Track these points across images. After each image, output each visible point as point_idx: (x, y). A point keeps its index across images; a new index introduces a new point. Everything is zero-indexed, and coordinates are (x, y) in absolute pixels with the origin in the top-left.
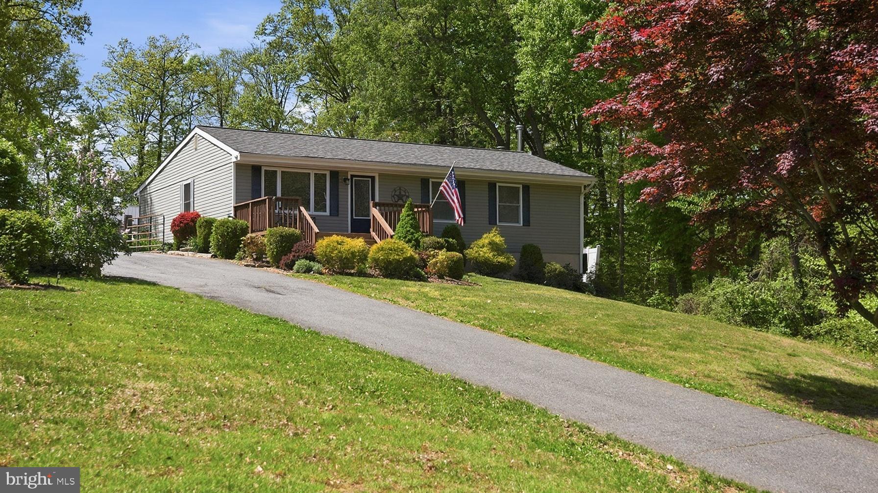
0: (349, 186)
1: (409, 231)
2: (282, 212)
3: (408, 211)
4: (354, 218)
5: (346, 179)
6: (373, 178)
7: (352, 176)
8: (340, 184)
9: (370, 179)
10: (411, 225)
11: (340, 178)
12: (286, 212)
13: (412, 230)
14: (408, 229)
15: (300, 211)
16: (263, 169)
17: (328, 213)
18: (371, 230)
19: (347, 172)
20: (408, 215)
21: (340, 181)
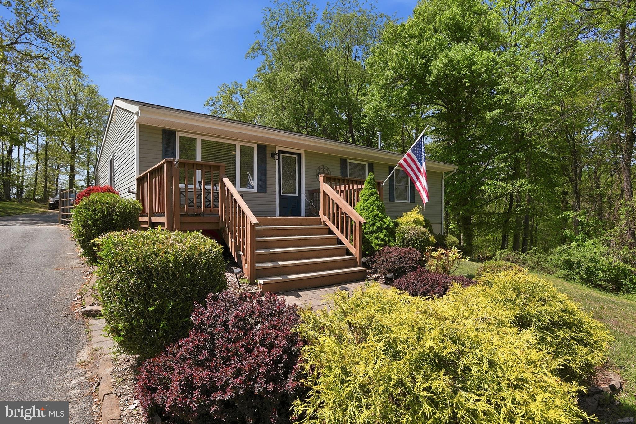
0: (277, 161)
1: (377, 215)
2: (202, 187)
3: (371, 189)
4: (282, 195)
5: (273, 155)
6: (299, 155)
7: (280, 152)
8: (268, 159)
9: (296, 157)
10: (378, 207)
11: (268, 152)
12: (209, 187)
13: (380, 215)
14: (376, 212)
15: (223, 185)
16: (178, 135)
17: (255, 190)
18: (321, 212)
19: (275, 147)
20: (372, 194)
21: (268, 155)
